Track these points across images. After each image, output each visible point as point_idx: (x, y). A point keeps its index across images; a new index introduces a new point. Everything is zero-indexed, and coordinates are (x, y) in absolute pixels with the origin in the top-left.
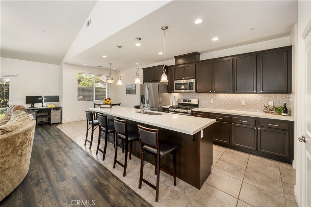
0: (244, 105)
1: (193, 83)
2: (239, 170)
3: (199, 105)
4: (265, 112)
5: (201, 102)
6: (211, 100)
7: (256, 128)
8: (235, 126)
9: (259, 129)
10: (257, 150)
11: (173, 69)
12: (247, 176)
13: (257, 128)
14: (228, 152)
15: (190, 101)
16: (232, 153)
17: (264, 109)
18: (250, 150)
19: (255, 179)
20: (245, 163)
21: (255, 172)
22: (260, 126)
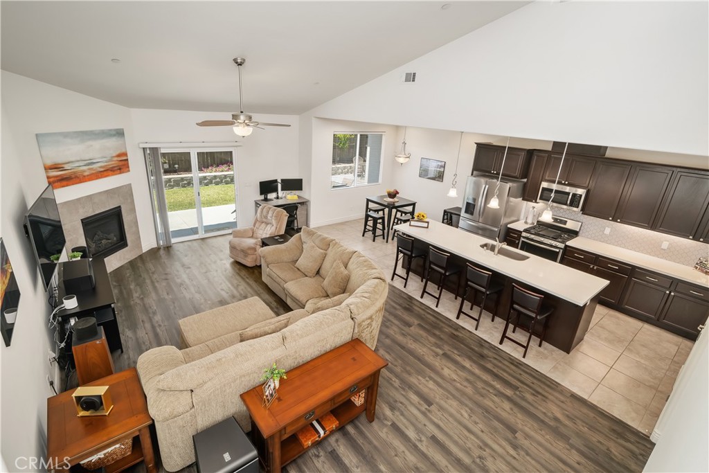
0: (664, 250)
1: (581, 196)
2: (620, 341)
3: (581, 232)
4: (696, 268)
5: (586, 227)
6: (607, 228)
7: (668, 292)
8: (635, 282)
9: (672, 294)
10: (658, 320)
11: (546, 159)
12: (629, 349)
13: (670, 292)
14: (611, 316)
15: (565, 223)
16: (618, 318)
17: (697, 264)
18: (649, 318)
19: (638, 353)
20: (633, 333)
21: (643, 346)
22: (675, 291)
